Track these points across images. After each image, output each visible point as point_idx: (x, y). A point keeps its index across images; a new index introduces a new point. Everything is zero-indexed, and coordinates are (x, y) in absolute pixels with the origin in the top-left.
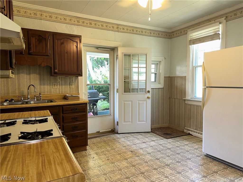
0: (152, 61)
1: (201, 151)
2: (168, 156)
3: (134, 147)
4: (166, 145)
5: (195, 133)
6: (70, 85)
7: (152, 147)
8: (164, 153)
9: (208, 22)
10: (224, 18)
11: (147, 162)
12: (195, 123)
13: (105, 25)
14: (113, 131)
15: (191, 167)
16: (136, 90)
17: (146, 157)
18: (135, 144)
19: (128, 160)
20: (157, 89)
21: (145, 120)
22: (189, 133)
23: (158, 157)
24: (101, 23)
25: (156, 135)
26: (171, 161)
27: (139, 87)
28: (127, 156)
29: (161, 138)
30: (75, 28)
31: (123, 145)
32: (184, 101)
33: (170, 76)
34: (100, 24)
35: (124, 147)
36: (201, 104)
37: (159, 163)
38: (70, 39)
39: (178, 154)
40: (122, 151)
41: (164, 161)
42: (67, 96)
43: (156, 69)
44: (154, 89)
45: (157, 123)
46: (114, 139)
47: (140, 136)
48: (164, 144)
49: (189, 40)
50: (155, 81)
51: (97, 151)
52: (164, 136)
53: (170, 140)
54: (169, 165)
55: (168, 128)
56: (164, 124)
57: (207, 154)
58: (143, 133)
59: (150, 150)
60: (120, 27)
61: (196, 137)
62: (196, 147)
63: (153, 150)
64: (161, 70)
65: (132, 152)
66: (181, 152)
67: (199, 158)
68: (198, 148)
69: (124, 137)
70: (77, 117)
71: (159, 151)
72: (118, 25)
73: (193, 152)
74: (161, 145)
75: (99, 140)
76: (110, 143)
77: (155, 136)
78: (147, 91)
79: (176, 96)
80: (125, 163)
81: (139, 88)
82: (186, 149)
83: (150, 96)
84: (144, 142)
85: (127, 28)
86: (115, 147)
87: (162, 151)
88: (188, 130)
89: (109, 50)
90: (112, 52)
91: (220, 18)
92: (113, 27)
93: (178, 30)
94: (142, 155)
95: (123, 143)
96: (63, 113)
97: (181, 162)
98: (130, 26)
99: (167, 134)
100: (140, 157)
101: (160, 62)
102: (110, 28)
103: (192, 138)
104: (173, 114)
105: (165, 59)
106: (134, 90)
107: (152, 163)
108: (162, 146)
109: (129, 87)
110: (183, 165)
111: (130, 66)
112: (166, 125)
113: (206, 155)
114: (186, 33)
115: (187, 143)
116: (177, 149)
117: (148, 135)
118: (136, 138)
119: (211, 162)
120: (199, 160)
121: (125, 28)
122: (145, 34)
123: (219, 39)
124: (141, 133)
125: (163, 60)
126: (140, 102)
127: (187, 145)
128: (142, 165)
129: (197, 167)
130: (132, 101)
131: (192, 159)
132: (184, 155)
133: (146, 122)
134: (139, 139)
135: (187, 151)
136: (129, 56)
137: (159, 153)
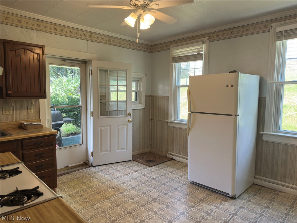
0: (133, 78)
1: (187, 178)
2: (154, 188)
3: (115, 182)
4: (150, 175)
5: (178, 158)
6: (28, 110)
7: (135, 179)
8: (149, 184)
9: (192, 40)
10: (207, 38)
11: (132, 199)
12: (178, 147)
13: (74, 31)
14: (86, 164)
15: (179, 197)
16: (114, 112)
17: (131, 192)
18: (116, 178)
19: (111, 198)
20: (138, 110)
21: (125, 147)
22: (172, 158)
23: (144, 190)
24: (70, 29)
25: (138, 163)
26: (158, 194)
27: (118, 108)
28: (108, 194)
29: (144, 166)
30: (34, 34)
31: (101, 181)
32: (167, 123)
33: (152, 95)
34: (68, 30)
35: (103, 183)
36: (186, 127)
37: (146, 198)
38: (29, 50)
39: (164, 184)
40: (101, 188)
41: (151, 195)
42: (25, 126)
43: (137, 86)
44: (135, 110)
45: (138, 149)
46: (89, 175)
47: (120, 167)
48: (148, 173)
49: (172, 57)
50: (136, 100)
51: (70, 192)
52: (147, 164)
53: (154, 168)
54: (156, 199)
55: (149, 153)
56: (145, 149)
57: (192, 181)
58: (122, 163)
59: (134, 183)
60: (93, 35)
61: (180, 162)
62: (181, 174)
63: (137, 183)
64: (142, 88)
65: (114, 188)
66: (167, 182)
67: (185, 187)
68: (183, 175)
69: (102, 171)
70: (42, 153)
71: (144, 183)
72: (91, 33)
73: (178, 180)
74: (144, 175)
75: (70, 177)
76: (85, 181)
77: (137, 165)
78: (128, 113)
79: (158, 117)
80: (107, 203)
81: (118, 110)
82: (171, 177)
83: (131, 119)
84: (126, 175)
85: (102, 37)
86: (92, 185)
87: (147, 183)
88: (171, 155)
89: (80, 62)
90: (84, 65)
91: (204, 37)
92: (85, 35)
93: (160, 44)
94: (126, 190)
95: (102, 178)
96: (22, 149)
97: (169, 194)
98: (105, 35)
99: (150, 161)
100: (124, 193)
101: (141, 79)
102: (81, 37)
103: (175, 163)
104: (155, 137)
105: (146, 75)
106: (112, 113)
107: (138, 199)
108: (147, 177)
109: (106, 109)
110: (171, 197)
111: (107, 84)
112: (147, 150)
113: (191, 183)
114: (169, 49)
115: (171, 170)
116: (162, 179)
117: (129, 164)
118: (116, 169)
119: (197, 189)
120: (185, 189)
121: (100, 37)
122: (123, 45)
123: (202, 59)
124: (121, 163)
125: (144, 77)
126: (120, 127)
127: (172, 172)
128: (128, 202)
129: (184, 197)
130: (110, 126)
131: (178, 189)
132: (170, 185)
133: (127, 149)
134: (119, 171)
135: (173, 180)
136: (106, 71)
137: (144, 186)
